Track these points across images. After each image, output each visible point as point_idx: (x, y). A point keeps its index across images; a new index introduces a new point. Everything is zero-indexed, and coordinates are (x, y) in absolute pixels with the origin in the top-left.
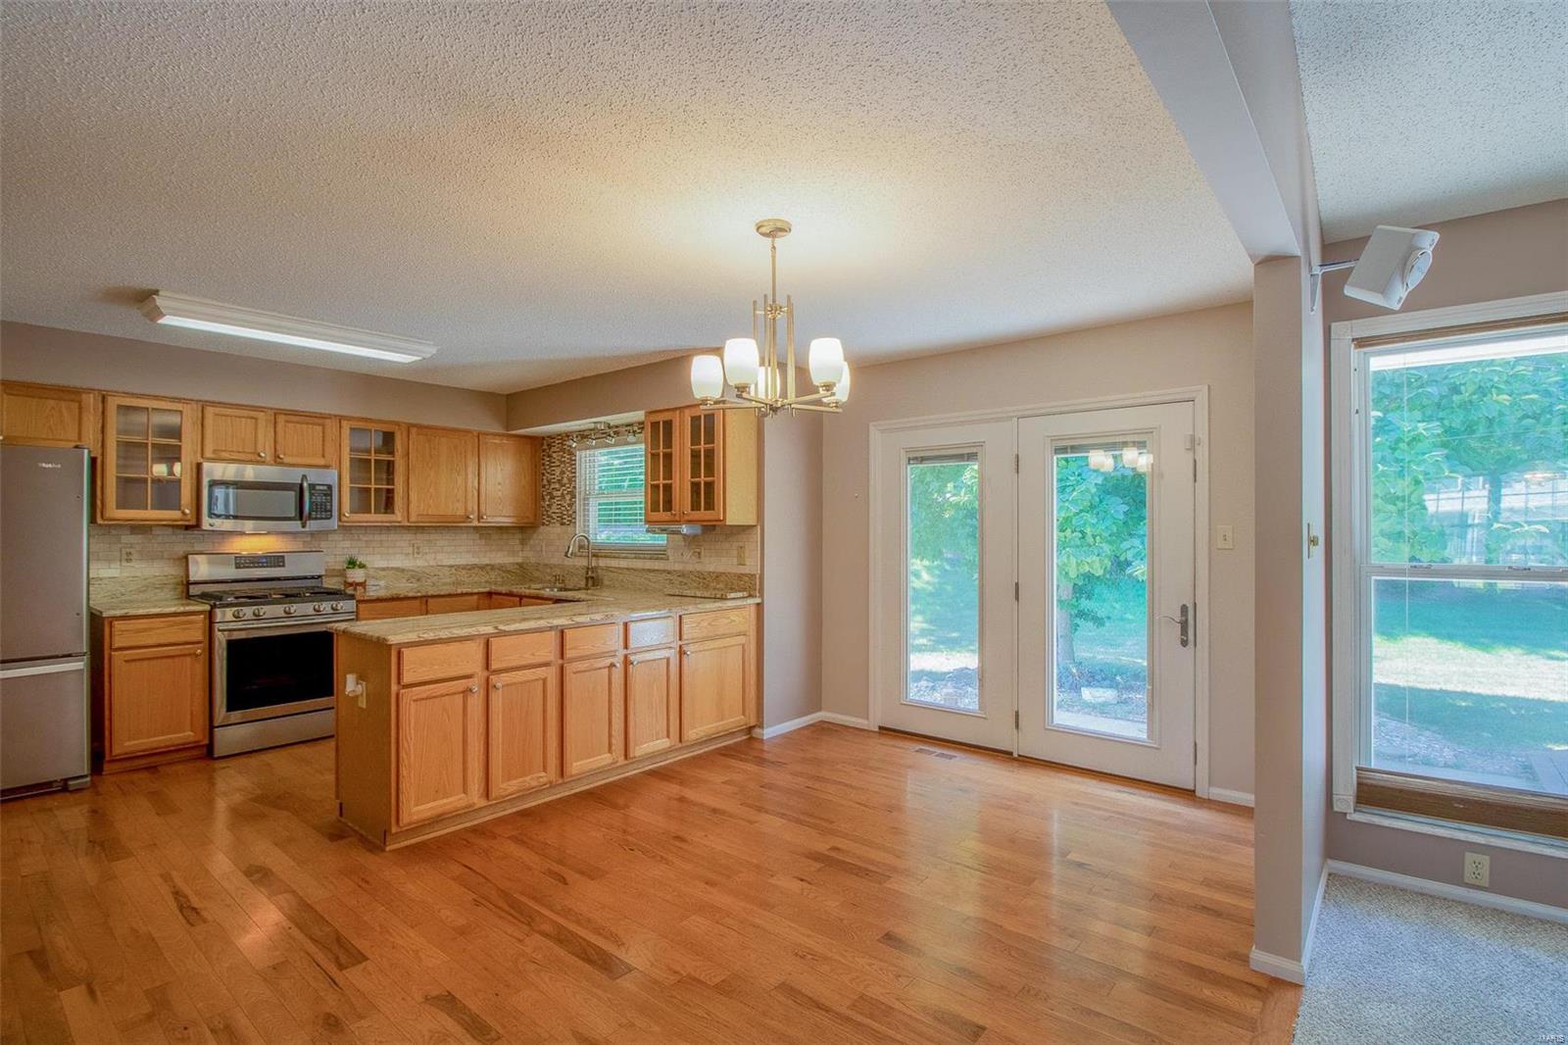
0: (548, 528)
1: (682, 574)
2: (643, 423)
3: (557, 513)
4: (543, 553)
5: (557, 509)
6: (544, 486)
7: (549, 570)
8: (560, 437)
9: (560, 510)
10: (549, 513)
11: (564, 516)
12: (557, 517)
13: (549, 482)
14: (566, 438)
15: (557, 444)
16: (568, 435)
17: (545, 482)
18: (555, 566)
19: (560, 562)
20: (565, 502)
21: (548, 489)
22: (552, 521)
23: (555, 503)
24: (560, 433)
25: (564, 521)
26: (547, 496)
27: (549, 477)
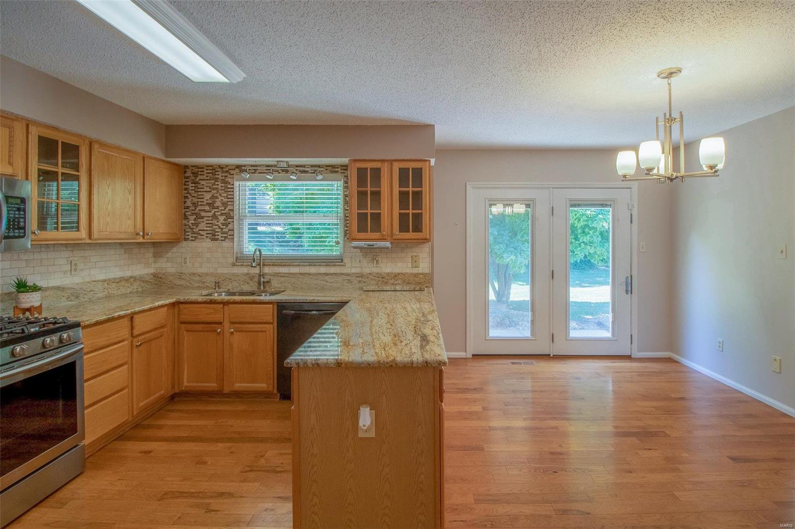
0: (193, 243)
2: (347, 166)
3: (207, 230)
4: (188, 264)
5: (207, 227)
6: (188, 208)
7: (197, 278)
8: (211, 168)
9: (211, 229)
10: (194, 230)
11: (217, 234)
12: (207, 234)
13: (195, 205)
14: (220, 170)
15: (207, 173)
16: (221, 167)
17: (189, 204)
18: (207, 274)
19: (212, 270)
20: (218, 222)
21: (193, 210)
22: (199, 237)
23: (203, 222)
24: (212, 165)
25: (217, 237)
26: (192, 216)
27: (195, 200)
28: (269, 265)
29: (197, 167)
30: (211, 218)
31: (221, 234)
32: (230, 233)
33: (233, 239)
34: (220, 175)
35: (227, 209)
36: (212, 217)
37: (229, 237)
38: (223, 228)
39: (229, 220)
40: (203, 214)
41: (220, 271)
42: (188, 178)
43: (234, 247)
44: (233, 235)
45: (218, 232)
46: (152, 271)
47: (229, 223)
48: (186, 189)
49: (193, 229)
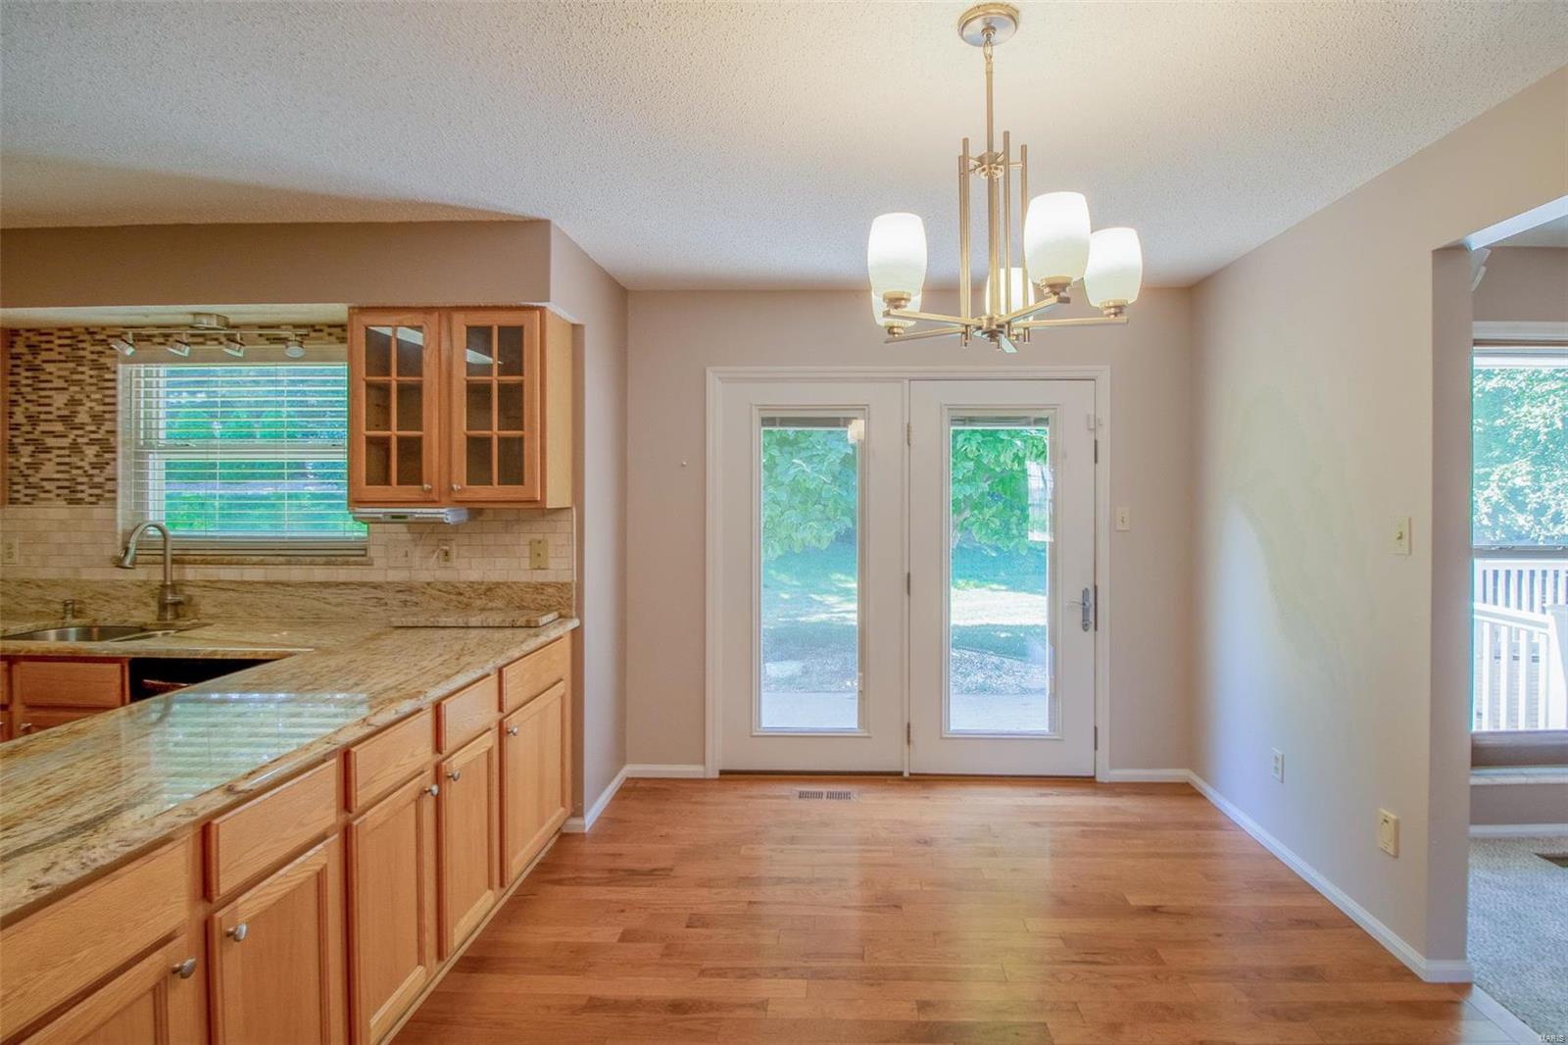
0: (28, 510)
1: (408, 589)
3: (58, 480)
4: (16, 559)
5: (58, 472)
6: (16, 427)
7: (34, 592)
8: (68, 334)
9: (66, 476)
10: (31, 480)
11: (80, 488)
12: (59, 488)
13: (33, 420)
14: (86, 337)
15: (60, 346)
16: (92, 330)
17: (19, 418)
18: (54, 584)
19: (69, 574)
20: (82, 460)
21: (28, 433)
22: (42, 495)
23: (50, 460)
24: (71, 325)
25: (80, 495)
26: (24, 447)
27: (34, 409)
28: (194, 562)
29: (38, 332)
30: (67, 452)
31: (91, 488)
32: (109, 486)
33: (115, 499)
34: (87, 350)
35: (104, 428)
36: (69, 448)
37: (107, 495)
38: (92, 475)
39: (107, 456)
40: (50, 442)
41: (86, 575)
42: (20, 358)
43: (115, 520)
44: (114, 491)
45: (82, 484)
47: (107, 464)
48: (13, 384)
49: (29, 476)
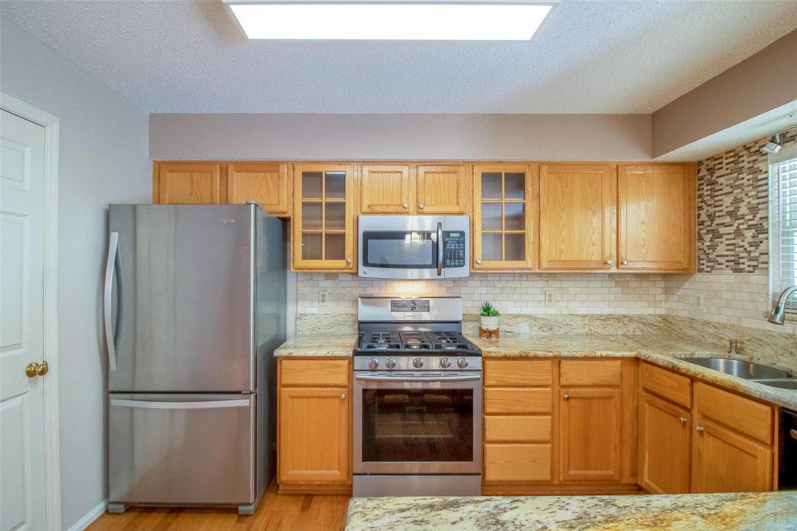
0: (708, 276)
3: (727, 256)
4: (702, 307)
5: (727, 250)
6: (702, 223)
7: (711, 330)
8: (732, 154)
9: (732, 253)
10: (710, 256)
11: (741, 261)
12: (727, 261)
13: (711, 217)
14: (745, 152)
15: (727, 164)
16: (747, 146)
17: (704, 217)
18: (724, 326)
19: (733, 321)
20: (743, 241)
21: (708, 226)
22: (717, 266)
23: (722, 243)
24: (733, 148)
25: (741, 266)
26: (707, 235)
27: (712, 210)
29: (714, 158)
30: (733, 236)
31: (749, 261)
32: (763, 258)
33: (767, 268)
34: (745, 163)
35: (758, 216)
36: (734, 233)
37: (761, 266)
38: (750, 252)
39: (760, 236)
40: (722, 230)
41: (746, 323)
42: (703, 179)
43: (768, 285)
44: (767, 263)
45: (743, 258)
46: (662, 311)
47: (761, 242)
48: (700, 196)
49: (709, 254)
